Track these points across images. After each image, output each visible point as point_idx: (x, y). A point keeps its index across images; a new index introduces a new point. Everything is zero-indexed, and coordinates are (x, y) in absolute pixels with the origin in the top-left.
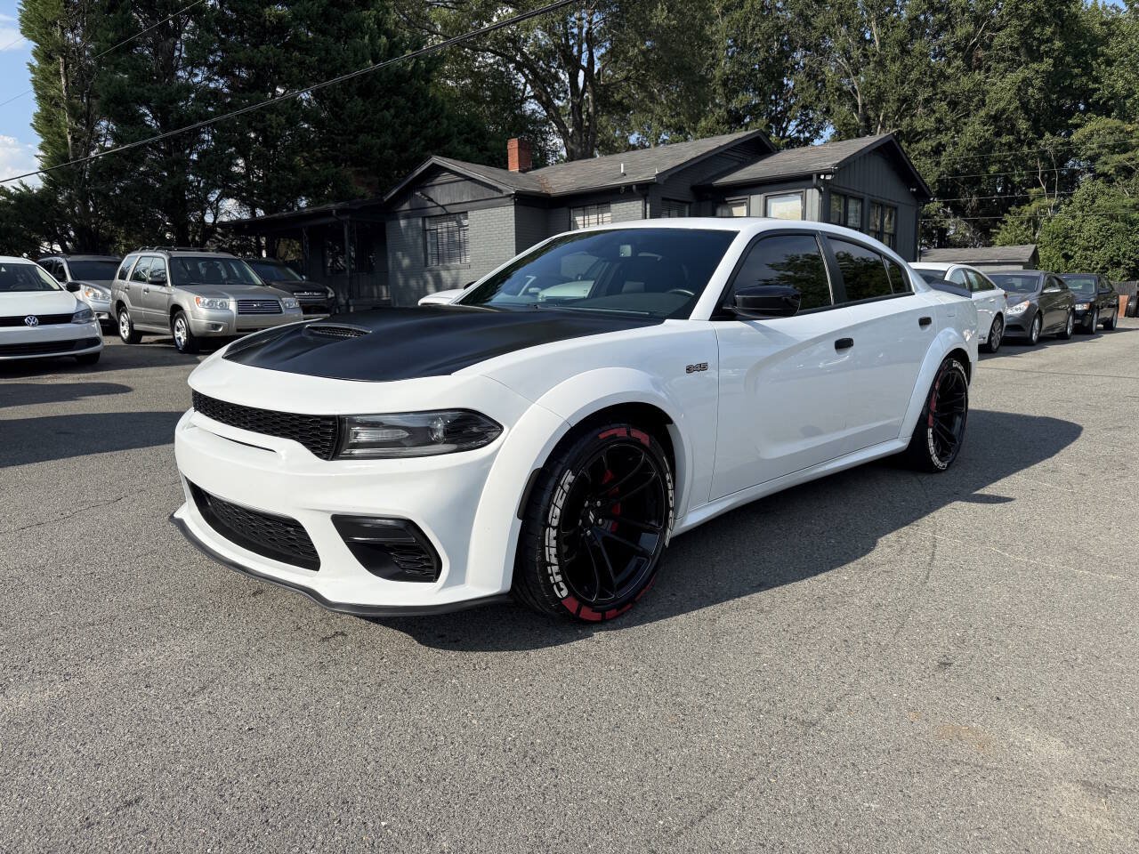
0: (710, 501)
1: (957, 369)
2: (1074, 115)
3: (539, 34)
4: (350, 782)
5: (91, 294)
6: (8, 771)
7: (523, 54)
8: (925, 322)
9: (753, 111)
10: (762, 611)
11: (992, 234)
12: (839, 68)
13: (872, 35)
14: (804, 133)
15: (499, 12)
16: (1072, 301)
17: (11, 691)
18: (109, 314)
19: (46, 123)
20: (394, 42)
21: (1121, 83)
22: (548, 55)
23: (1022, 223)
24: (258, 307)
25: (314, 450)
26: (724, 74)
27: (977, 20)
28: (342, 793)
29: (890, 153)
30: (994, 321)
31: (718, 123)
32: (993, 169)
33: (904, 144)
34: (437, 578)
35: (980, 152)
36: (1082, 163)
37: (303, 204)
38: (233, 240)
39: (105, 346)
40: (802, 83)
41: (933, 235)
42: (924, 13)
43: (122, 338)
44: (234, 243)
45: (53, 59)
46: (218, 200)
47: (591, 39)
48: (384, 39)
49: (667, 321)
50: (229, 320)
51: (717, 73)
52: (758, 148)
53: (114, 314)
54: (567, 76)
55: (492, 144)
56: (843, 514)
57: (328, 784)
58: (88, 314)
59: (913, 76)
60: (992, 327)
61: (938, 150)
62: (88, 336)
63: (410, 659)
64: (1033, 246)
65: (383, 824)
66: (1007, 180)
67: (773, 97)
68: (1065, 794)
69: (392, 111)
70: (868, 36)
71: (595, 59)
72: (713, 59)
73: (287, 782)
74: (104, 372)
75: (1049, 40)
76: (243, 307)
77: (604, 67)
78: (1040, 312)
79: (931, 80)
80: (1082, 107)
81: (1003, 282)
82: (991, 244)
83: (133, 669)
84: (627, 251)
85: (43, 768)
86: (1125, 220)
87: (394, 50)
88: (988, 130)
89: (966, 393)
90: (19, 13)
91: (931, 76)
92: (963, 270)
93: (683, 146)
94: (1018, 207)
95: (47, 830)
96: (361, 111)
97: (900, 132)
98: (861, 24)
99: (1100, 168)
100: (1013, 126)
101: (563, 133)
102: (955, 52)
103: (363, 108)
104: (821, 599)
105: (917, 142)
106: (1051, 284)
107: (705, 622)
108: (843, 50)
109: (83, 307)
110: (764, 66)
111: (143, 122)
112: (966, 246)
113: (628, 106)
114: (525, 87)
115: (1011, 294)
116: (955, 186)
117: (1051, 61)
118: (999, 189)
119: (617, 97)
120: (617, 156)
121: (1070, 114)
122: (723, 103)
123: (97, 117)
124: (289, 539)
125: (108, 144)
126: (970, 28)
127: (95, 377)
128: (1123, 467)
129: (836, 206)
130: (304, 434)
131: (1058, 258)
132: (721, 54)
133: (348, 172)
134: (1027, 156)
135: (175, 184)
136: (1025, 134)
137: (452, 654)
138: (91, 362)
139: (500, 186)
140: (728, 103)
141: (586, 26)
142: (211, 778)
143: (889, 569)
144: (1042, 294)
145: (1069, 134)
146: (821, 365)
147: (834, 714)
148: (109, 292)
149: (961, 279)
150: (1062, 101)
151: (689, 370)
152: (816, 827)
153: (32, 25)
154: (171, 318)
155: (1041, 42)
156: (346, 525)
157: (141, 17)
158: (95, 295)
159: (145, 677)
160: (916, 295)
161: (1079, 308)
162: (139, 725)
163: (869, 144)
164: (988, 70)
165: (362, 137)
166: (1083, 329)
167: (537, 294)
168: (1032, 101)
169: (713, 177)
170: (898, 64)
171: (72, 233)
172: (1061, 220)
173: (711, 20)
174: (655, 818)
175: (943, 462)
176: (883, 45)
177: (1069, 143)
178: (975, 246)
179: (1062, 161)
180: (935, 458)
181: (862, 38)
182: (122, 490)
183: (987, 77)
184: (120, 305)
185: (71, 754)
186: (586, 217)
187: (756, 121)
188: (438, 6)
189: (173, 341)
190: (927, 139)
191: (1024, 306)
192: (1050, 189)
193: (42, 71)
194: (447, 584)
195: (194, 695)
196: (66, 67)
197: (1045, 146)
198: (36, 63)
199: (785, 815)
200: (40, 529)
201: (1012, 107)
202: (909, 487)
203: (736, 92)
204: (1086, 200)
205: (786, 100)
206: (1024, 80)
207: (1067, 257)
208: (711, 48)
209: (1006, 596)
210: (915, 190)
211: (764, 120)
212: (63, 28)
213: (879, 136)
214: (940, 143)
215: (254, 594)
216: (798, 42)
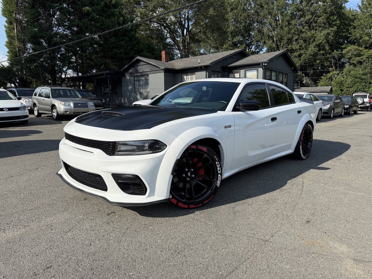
0: (232, 169)
1: (309, 127)
2: (343, 44)
3: (172, 17)
4: (120, 260)
5: (25, 101)
6: (7, 257)
7: (166, 24)
8: (299, 112)
9: (241, 42)
10: (249, 205)
11: (318, 83)
12: (268, 29)
13: (279, 18)
14: (257, 50)
15: (159, 10)
16: (344, 104)
17: (7, 231)
18: (31, 107)
19: (10, 44)
20: (125, 19)
21: (358, 35)
22: (175, 24)
23: (327, 79)
24: (80, 105)
25: (106, 152)
26: (231, 30)
27: (312, 14)
28: (117, 264)
29: (285, 56)
30: (319, 111)
31: (229, 46)
32: (318, 62)
33: (289, 53)
34: (145, 194)
35: (314, 56)
36: (346, 60)
37: (94, 71)
38: (71, 83)
39: (30, 118)
40: (256, 34)
41: (299, 83)
42: (295, 11)
43: (35, 115)
44: (71, 84)
45: (12, 24)
46: (66, 70)
47: (188, 19)
48: (122, 18)
49: (218, 112)
50: (71, 109)
51: (229, 30)
52: (243, 55)
53: (32, 107)
54: (181, 31)
55: (156, 52)
56: (273, 173)
57: (112, 261)
58: (24, 107)
59: (292, 31)
60: (319, 113)
61: (300, 56)
62: (24, 115)
63: (136, 221)
64: (331, 87)
65: (131, 274)
66: (322, 65)
67: (247, 38)
68: (348, 263)
69: (124, 42)
70: (277, 19)
71: (190, 25)
72: (228, 25)
73: (99, 260)
74: (30, 127)
75: (335, 21)
76: (76, 105)
77: (192, 28)
78: (333, 108)
79: (298, 33)
80: (346, 42)
81: (322, 98)
82: (317, 86)
83: (46, 224)
84: (205, 88)
85: (19, 256)
86: (360, 78)
87: (125, 22)
88: (316, 49)
89: (312, 134)
90: (1, 9)
91: (298, 32)
92: (309, 94)
93: (218, 54)
94: (326, 74)
95: (22, 276)
96: (114, 42)
97: (288, 50)
98: (276, 15)
99: (352, 62)
100: (324, 48)
101: (179, 49)
102: (305, 24)
103: (115, 41)
104: (268, 201)
105: (294, 52)
106: (337, 99)
107: (231, 208)
108: (270, 23)
109: (23, 105)
110: (244, 28)
111: (42, 45)
112: (309, 86)
113: (200, 40)
114: (167, 34)
115: (324, 102)
116: (305, 67)
117: (336, 27)
118: (320, 68)
119: (197, 38)
120: (197, 57)
121: (342, 44)
122: (231, 39)
123: (27, 42)
124: (97, 181)
125: (31, 51)
126: (310, 16)
127: (27, 128)
128: (362, 158)
129: (268, 74)
130: (103, 147)
131: (339, 90)
132: (230, 24)
133: (109, 61)
134: (329, 57)
135: (53, 64)
136: (328, 51)
137: (150, 219)
138: (25, 123)
139: (159, 66)
140: (232, 40)
141: (187, 14)
142: (74, 259)
143: (289, 191)
144: (334, 102)
145: (342, 51)
146: (265, 125)
147: (274, 238)
148: (31, 100)
149: (308, 97)
150: (340, 40)
151: (226, 127)
152: (270, 274)
153: (5, 13)
154: (52, 109)
155: (333, 21)
156: (116, 177)
157: (41, 10)
158: (26, 101)
159: (50, 227)
160: (296, 103)
161: (346, 107)
162: (49, 242)
163: (278, 53)
164: (316, 30)
165: (114, 50)
166: (347, 114)
167: (172, 101)
168: (330, 40)
169: (228, 64)
170: (287, 28)
171: (18, 81)
172: (339, 78)
173: (227, 13)
174: (218, 271)
175: (305, 156)
176: (282, 21)
177: (342, 54)
178: (312, 87)
179: (340, 59)
180: (302, 155)
181: (276, 19)
182: (38, 166)
183: (316, 32)
184: (35, 104)
185: (28, 252)
186: (187, 77)
187: (242, 46)
188: (139, 7)
189: (52, 116)
190: (297, 52)
191: (328, 106)
192: (336, 68)
193: (9, 27)
194: (149, 196)
195: (67, 233)
196: (17, 26)
197: (334, 54)
198: (7, 25)
199: (260, 270)
200: (13, 178)
201: (324, 42)
202: (294, 165)
203: (235, 36)
204: (347, 72)
205: (251, 39)
206: (327, 33)
207: (342, 90)
208: (227, 22)
209: (326, 200)
210: (293, 68)
211: (244, 45)
212: (16, 14)
213: (281, 51)
214: (301, 53)
215: (84, 200)
216: (255, 21)
